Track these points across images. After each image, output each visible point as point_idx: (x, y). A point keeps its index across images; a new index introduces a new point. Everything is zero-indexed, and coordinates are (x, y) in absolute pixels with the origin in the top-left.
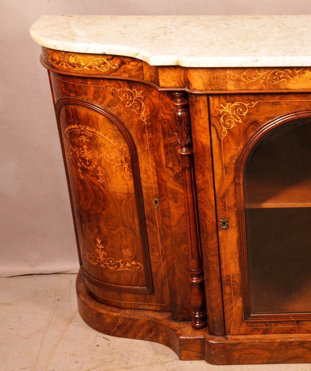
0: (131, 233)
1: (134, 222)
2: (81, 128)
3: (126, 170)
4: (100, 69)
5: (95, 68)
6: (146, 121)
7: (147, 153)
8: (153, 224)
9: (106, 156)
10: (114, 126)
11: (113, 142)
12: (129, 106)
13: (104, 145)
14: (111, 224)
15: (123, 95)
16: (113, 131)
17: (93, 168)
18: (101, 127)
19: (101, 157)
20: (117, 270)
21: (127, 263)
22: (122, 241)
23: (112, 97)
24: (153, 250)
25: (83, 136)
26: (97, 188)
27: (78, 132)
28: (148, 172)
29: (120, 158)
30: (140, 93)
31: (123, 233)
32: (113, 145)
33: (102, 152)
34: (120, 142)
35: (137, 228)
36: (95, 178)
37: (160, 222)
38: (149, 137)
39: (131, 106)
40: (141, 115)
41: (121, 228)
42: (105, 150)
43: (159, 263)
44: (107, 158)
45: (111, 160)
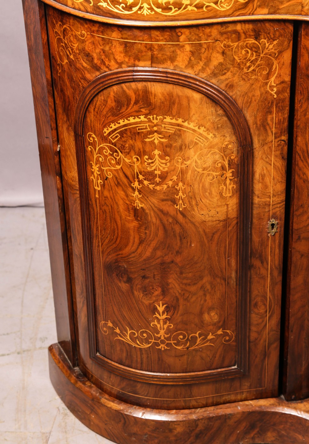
0: (222, 284)
1: (229, 264)
2: (154, 121)
3: (228, 182)
4: (218, 6)
5: (207, 7)
6: (275, 93)
7: (270, 147)
8: (262, 263)
9: (196, 162)
10: (219, 109)
11: (213, 136)
12: (249, 71)
13: (196, 144)
14: (190, 275)
15: (241, 52)
16: (216, 118)
17: (168, 187)
18: (194, 114)
19: (187, 166)
20: (189, 349)
21: (209, 334)
22: (205, 301)
23: (220, 59)
24: (256, 305)
25: (155, 134)
26: (170, 220)
27: (146, 128)
28: (265, 178)
29: (220, 162)
30: (272, 45)
31: (208, 287)
32: (211, 142)
33: (191, 158)
34: (224, 136)
35: (233, 275)
36: (170, 203)
37: (274, 257)
38: (277, 119)
39: (253, 70)
40: (269, 84)
41: (206, 279)
42: (195, 152)
43: (264, 324)
44: (197, 167)
45: (204, 169)
